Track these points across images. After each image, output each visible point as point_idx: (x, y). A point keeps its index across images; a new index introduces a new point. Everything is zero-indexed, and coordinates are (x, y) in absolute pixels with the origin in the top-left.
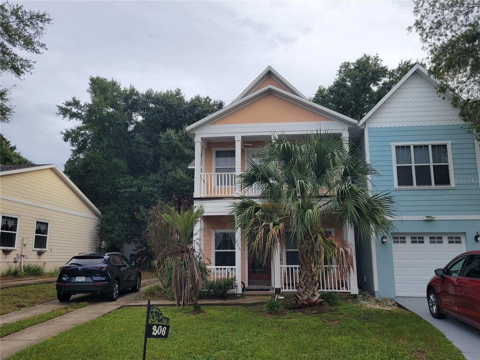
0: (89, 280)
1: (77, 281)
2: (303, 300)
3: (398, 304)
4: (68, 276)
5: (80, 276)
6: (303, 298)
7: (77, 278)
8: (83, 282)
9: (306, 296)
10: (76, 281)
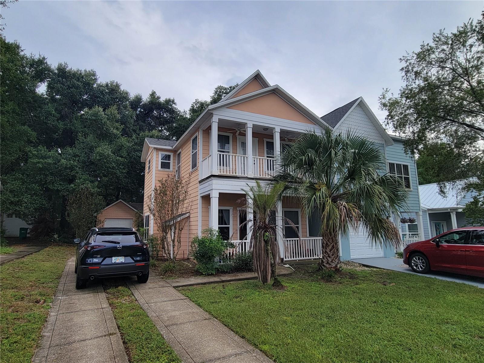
0: (129, 260)
1: (115, 262)
2: (332, 267)
3: (362, 264)
4: (101, 257)
5: (117, 256)
6: (331, 266)
7: (113, 258)
8: (122, 263)
9: (333, 264)
10: (113, 262)
